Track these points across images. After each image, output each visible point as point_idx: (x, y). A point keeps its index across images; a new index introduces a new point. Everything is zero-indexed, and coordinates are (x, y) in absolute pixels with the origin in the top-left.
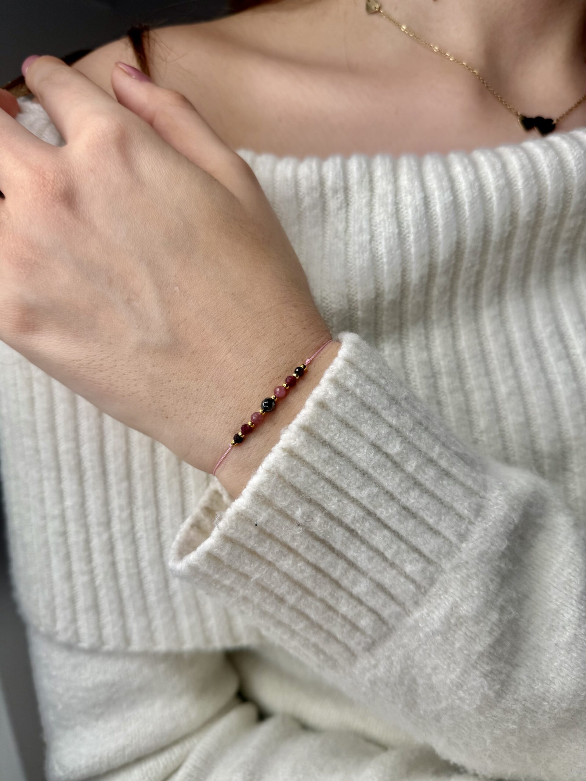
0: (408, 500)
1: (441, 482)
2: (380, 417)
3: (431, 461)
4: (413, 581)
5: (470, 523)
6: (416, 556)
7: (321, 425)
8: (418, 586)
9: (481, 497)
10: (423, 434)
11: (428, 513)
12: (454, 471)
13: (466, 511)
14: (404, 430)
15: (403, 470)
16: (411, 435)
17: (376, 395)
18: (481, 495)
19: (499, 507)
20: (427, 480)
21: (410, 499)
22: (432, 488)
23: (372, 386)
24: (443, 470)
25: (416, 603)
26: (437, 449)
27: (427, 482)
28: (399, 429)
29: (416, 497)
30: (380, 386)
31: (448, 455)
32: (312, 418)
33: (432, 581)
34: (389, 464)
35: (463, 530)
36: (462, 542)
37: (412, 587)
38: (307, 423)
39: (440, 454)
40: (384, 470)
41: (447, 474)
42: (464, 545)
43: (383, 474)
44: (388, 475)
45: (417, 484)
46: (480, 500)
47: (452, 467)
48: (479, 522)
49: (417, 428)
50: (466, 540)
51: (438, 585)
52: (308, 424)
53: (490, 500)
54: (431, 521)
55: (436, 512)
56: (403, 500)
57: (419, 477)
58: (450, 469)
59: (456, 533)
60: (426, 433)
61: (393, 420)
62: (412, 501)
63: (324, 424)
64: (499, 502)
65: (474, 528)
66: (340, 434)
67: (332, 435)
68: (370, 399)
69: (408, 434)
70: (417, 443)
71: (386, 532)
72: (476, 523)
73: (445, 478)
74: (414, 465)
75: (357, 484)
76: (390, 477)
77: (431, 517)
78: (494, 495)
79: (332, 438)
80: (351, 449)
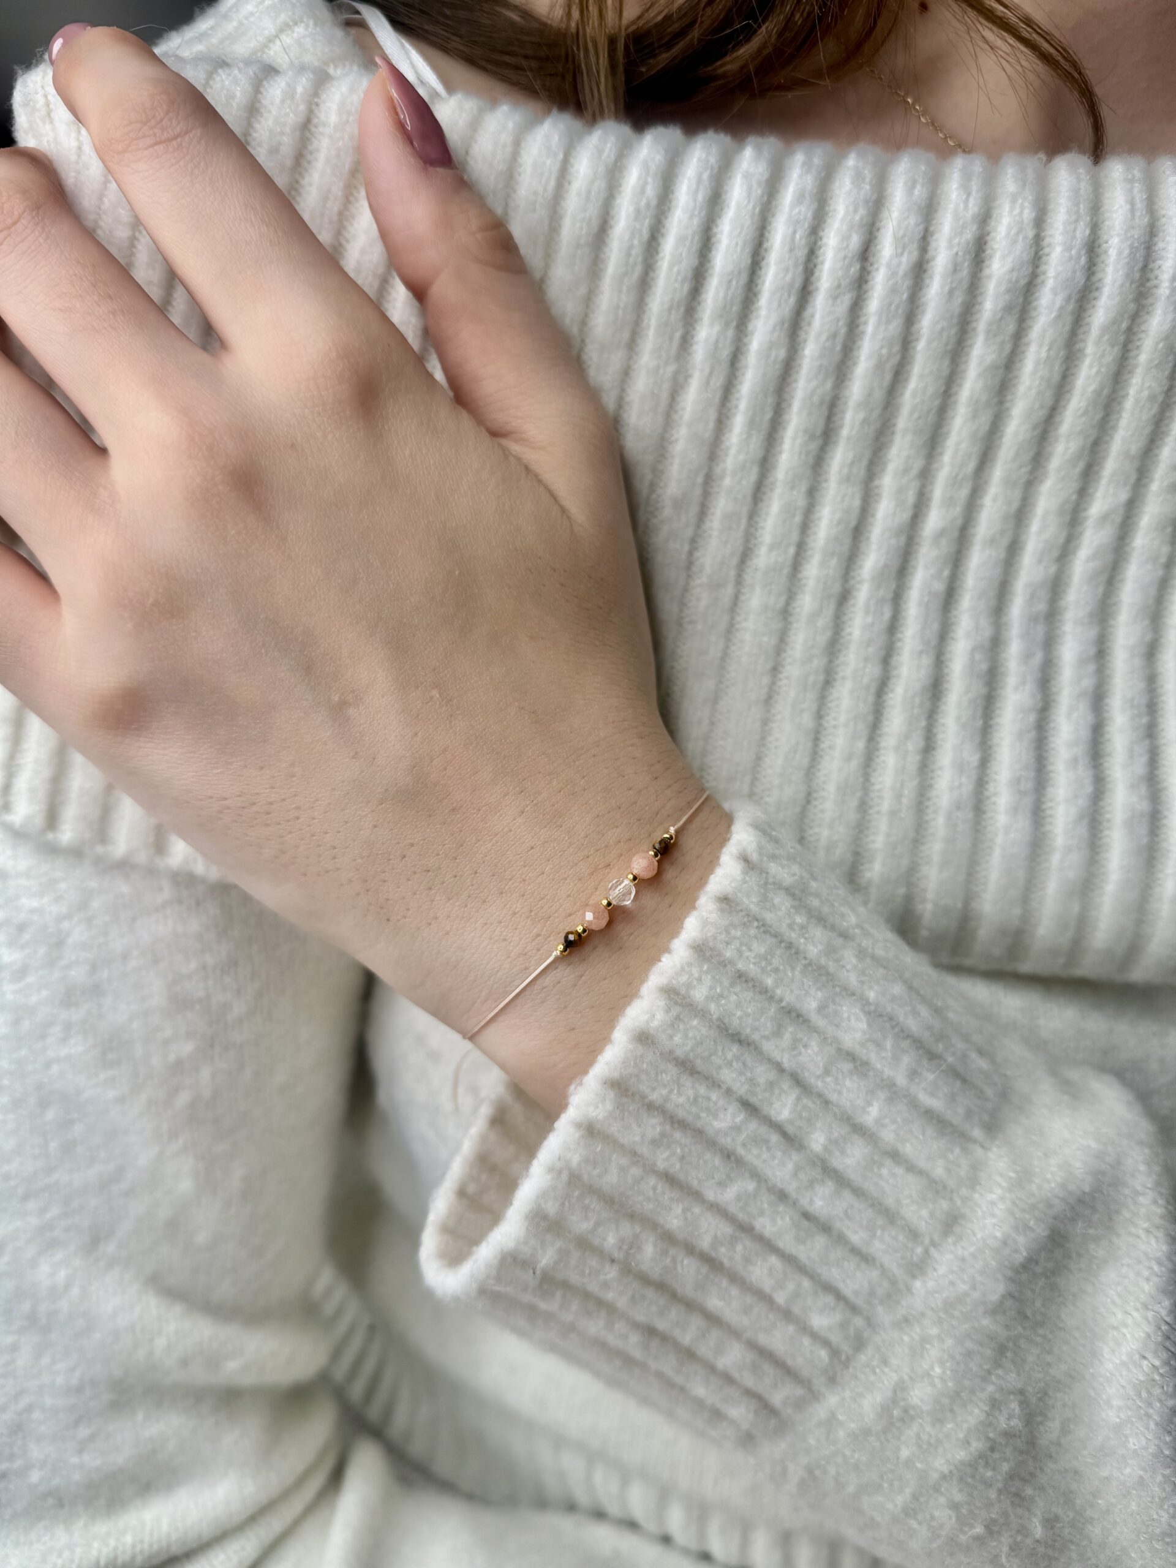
4: (826, 1343)
6: (830, 1299)
8: (835, 1353)
25: (832, 1381)
33: (860, 1344)
37: (823, 1354)
44: (773, 1158)
51: (870, 1351)
71: (774, 1260)
75: (716, 1177)
76: (776, 1162)
80: (703, 1115)
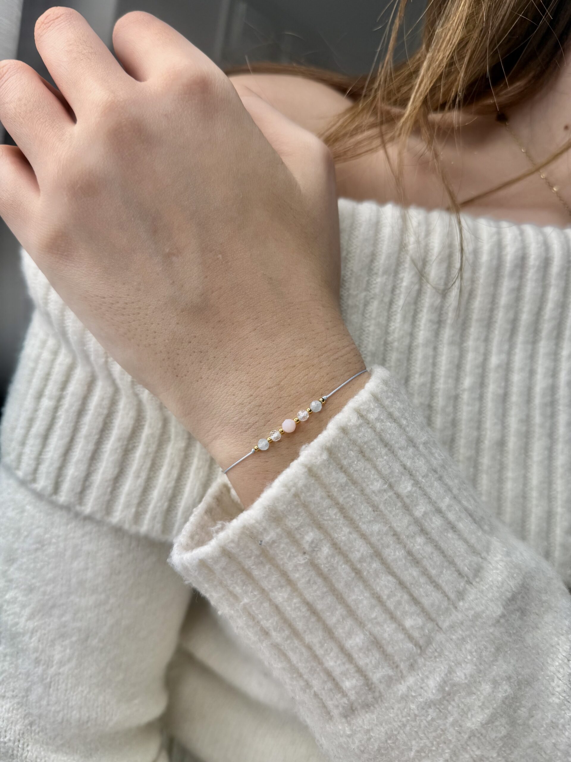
0: (414, 546)
1: (446, 534)
2: (396, 456)
3: (439, 511)
5: (469, 582)
7: (341, 449)
9: (482, 558)
10: (435, 483)
11: (432, 563)
12: (460, 526)
13: (466, 568)
14: (418, 474)
15: (411, 515)
16: (423, 480)
17: (395, 434)
18: (482, 555)
19: (498, 572)
20: (433, 529)
21: (415, 544)
22: (437, 538)
23: (393, 423)
24: (450, 523)
26: (447, 500)
27: (433, 531)
28: (412, 472)
29: (422, 544)
30: (400, 426)
31: (457, 509)
34: (399, 504)
35: (462, 587)
36: (459, 600)
38: (328, 444)
39: (449, 506)
40: (394, 509)
41: (454, 528)
42: (461, 604)
43: (394, 513)
45: (423, 531)
46: (480, 560)
47: (458, 521)
48: (477, 582)
49: (430, 475)
50: (463, 599)
52: (330, 445)
53: (490, 563)
54: (433, 572)
55: (438, 563)
56: (410, 545)
57: (426, 524)
58: (456, 523)
59: (455, 589)
60: (439, 481)
61: (407, 462)
62: (418, 547)
64: (499, 567)
65: (472, 589)
66: (357, 463)
67: (350, 461)
68: (388, 436)
69: (420, 479)
70: (428, 490)
72: (474, 583)
73: (451, 531)
74: (423, 510)
77: (434, 569)
78: (496, 559)
79: (350, 465)
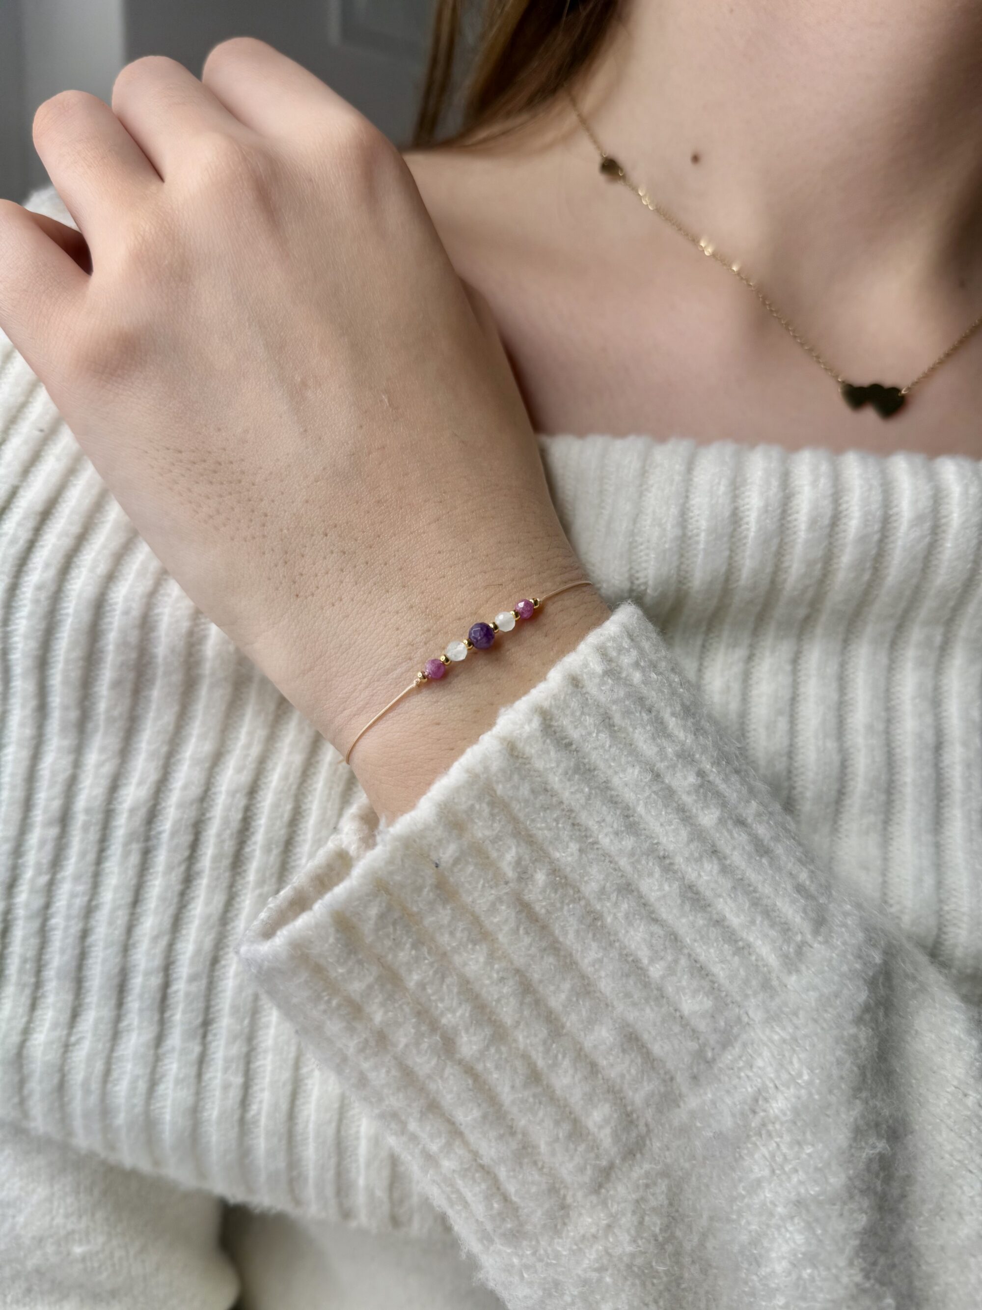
32: (555, 697)
63: (573, 713)
